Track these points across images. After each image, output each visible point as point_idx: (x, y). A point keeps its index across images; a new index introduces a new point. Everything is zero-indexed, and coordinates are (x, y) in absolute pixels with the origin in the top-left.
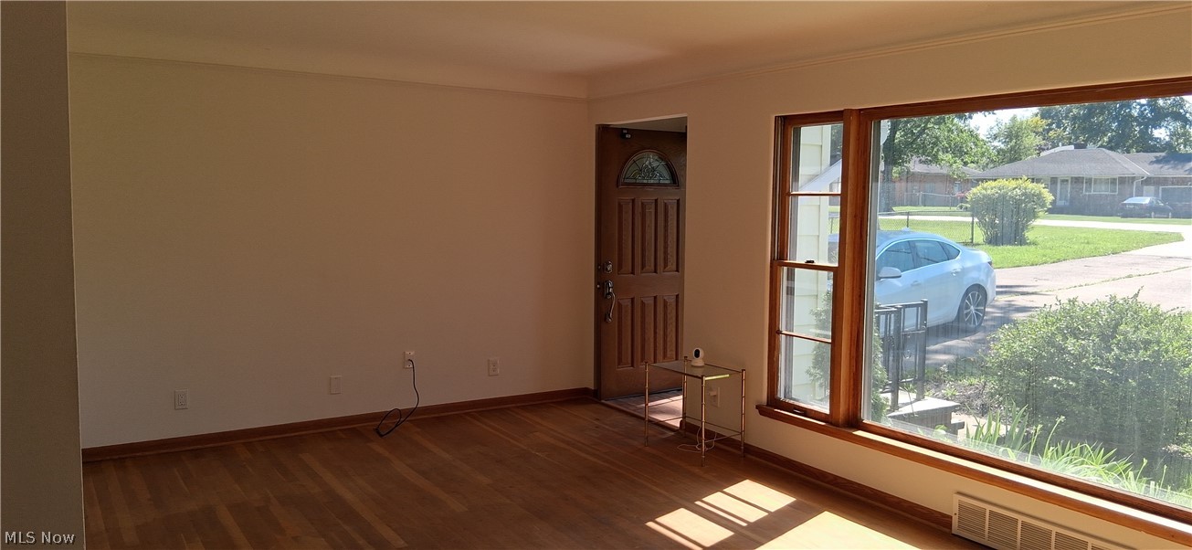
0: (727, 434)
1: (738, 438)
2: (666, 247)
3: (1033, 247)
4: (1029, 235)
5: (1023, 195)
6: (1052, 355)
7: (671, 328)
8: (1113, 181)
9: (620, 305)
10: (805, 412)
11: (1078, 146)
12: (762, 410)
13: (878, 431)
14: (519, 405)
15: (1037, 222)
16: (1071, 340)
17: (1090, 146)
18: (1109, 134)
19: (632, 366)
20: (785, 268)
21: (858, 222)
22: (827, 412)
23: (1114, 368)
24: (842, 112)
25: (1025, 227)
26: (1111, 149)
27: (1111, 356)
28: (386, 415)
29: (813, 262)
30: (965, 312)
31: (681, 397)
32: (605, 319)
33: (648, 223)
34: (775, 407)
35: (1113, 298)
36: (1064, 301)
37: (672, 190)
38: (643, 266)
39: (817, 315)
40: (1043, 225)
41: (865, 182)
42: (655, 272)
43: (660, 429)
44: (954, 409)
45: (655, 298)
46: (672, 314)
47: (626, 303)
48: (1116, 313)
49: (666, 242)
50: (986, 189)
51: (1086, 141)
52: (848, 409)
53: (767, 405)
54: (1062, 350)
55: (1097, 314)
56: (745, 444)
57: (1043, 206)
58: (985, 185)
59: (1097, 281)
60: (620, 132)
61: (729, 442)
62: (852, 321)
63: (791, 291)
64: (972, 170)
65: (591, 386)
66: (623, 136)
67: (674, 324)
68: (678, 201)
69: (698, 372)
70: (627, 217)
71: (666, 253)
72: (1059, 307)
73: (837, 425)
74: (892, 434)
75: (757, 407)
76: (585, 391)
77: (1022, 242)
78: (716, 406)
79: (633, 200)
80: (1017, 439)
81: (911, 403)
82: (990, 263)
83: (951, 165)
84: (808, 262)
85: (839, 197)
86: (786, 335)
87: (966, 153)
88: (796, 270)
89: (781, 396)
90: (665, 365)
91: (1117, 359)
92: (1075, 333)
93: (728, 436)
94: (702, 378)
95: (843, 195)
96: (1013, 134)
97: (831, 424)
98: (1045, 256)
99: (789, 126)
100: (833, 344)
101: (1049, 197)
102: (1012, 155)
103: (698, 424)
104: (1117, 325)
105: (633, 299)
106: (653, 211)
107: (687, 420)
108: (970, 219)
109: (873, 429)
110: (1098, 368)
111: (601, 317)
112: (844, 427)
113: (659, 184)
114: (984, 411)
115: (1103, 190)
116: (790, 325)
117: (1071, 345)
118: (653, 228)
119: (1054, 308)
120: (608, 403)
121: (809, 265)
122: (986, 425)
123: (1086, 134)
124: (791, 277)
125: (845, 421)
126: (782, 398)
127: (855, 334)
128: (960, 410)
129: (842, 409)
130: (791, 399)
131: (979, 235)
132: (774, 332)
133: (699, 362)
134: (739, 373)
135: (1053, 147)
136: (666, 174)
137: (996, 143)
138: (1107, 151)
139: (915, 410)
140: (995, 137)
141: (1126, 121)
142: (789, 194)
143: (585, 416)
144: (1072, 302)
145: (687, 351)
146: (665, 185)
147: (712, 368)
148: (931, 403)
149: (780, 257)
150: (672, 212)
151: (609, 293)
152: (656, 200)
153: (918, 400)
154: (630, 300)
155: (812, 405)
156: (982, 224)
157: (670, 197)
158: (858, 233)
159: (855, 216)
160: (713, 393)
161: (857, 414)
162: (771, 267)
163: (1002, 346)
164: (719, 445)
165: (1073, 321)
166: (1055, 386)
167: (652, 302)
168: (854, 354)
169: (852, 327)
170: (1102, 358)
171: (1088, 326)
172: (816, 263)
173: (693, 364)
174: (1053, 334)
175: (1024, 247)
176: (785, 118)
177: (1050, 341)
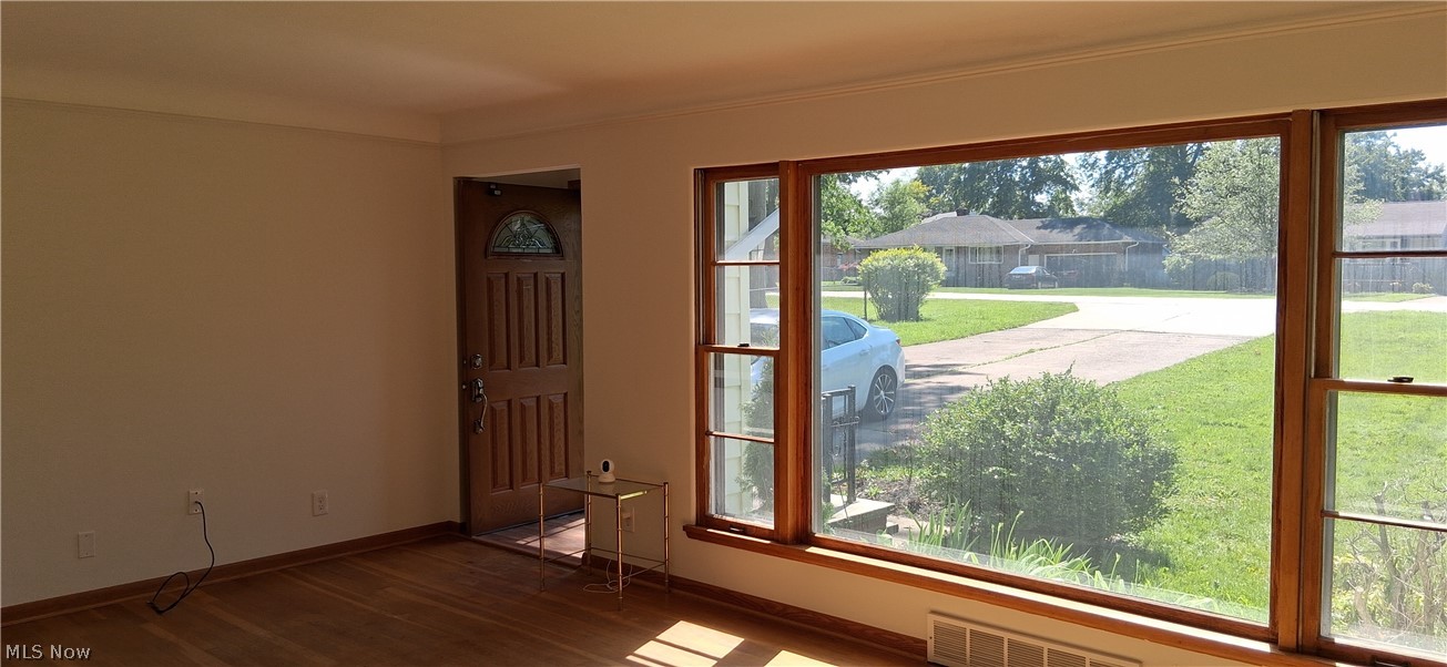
0: (647, 565)
1: (661, 569)
2: (549, 334)
3: (928, 324)
4: (923, 311)
5: (916, 266)
6: (989, 442)
7: (560, 436)
8: (998, 250)
9: (492, 409)
10: (745, 529)
11: (961, 213)
12: (691, 532)
13: (834, 545)
14: (356, 552)
15: (931, 295)
16: (1009, 423)
17: (973, 212)
18: (991, 200)
19: (511, 487)
20: (712, 354)
21: (801, 294)
22: (772, 527)
23: (1056, 452)
24: (777, 164)
25: (918, 301)
26: (996, 215)
27: (1051, 440)
28: (165, 583)
29: (747, 345)
30: (876, 398)
31: (583, 521)
32: (475, 430)
33: (525, 303)
34: (705, 526)
35: (1046, 376)
36: (996, 381)
37: (555, 261)
38: (522, 359)
39: (747, 409)
40: (938, 298)
41: (806, 248)
42: (537, 365)
43: (556, 567)
44: (887, 511)
45: (538, 398)
46: (559, 420)
47: (501, 406)
48: (1052, 391)
49: (549, 327)
50: (877, 260)
51: (969, 207)
52: (797, 522)
53: (697, 524)
54: (1001, 435)
55: (1031, 393)
56: (670, 576)
57: (937, 278)
58: (877, 255)
59: (999, 358)
60: (487, 187)
61: (650, 575)
62: (798, 415)
63: (720, 383)
64: (855, 240)
65: (457, 519)
66: (491, 192)
67: (563, 430)
68: (563, 274)
69: (609, 490)
70: (500, 296)
71: (549, 340)
72: (990, 388)
73: (784, 542)
74: (850, 548)
75: (685, 528)
76: (448, 525)
77: (918, 319)
78: (631, 532)
79: (507, 275)
80: (962, 538)
81: (844, 507)
82: (898, 341)
83: (835, 234)
84: (742, 345)
85: (777, 268)
86: (716, 436)
87: (848, 221)
88: (726, 355)
89: (712, 511)
90: (556, 482)
91: (1059, 442)
92: (1011, 415)
93: (648, 568)
94: (616, 498)
95: (783, 265)
96: (894, 199)
97: (777, 541)
98: (943, 333)
99: (711, 180)
100: (776, 443)
101: (942, 268)
102: (895, 223)
103: (611, 557)
104: (1055, 404)
105: (509, 402)
106: (531, 287)
107: (593, 552)
108: (861, 295)
109: (827, 543)
110: (1038, 453)
111: (468, 428)
112: (793, 544)
113: (539, 255)
114: (914, 508)
115: (988, 260)
116: (720, 424)
117: (1009, 429)
118: (533, 309)
119: (985, 389)
120: (480, 538)
121: (742, 350)
122: (928, 527)
123: (967, 200)
124: (719, 365)
125: (794, 537)
126: (713, 512)
127: (802, 430)
128: (894, 512)
129: (790, 522)
130: (725, 514)
131: (873, 312)
132: (703, 433)
133: (609, 477)
134: (660, 488)
135: (934, 214)
136: (548, 241)
137: (878, 210)
138: (991, 218)
139: (849, 515)
140: (877, 202)
141: (1008, 186)
142: (715, 264)
143: (449, 559)
144: (1004, 381)
145: (591, 463)
146: (546, 255)
147: (625, 484)
148: (863, 506)
149: (707, 341)
150: (556, 289)
151: (480, 395)
152: (536, 274)
153: (849, 502)
154: (505, 404)
155: (753, 520)
156: (876, 300)
157: (553, 269)
158: (801, 309)
159: (797, 289)
160: (626, 516)
161: (807, 526)
162: (696, 353)
163: (931, 433)
164: (635, 580)
165: (1007, 402)
166: (996, 477)
167: (534, 404)
168: (801, 454)
169: (797, 421)
170: (1042, 442)
171: (1024, 407)
172: (751, 347)
173: (601, 479)
174: (988, 418)
175: (920, 323)
176: (706, 171)
177: (985, 426)
